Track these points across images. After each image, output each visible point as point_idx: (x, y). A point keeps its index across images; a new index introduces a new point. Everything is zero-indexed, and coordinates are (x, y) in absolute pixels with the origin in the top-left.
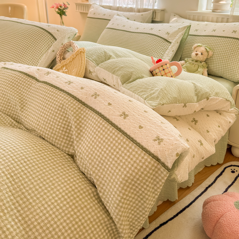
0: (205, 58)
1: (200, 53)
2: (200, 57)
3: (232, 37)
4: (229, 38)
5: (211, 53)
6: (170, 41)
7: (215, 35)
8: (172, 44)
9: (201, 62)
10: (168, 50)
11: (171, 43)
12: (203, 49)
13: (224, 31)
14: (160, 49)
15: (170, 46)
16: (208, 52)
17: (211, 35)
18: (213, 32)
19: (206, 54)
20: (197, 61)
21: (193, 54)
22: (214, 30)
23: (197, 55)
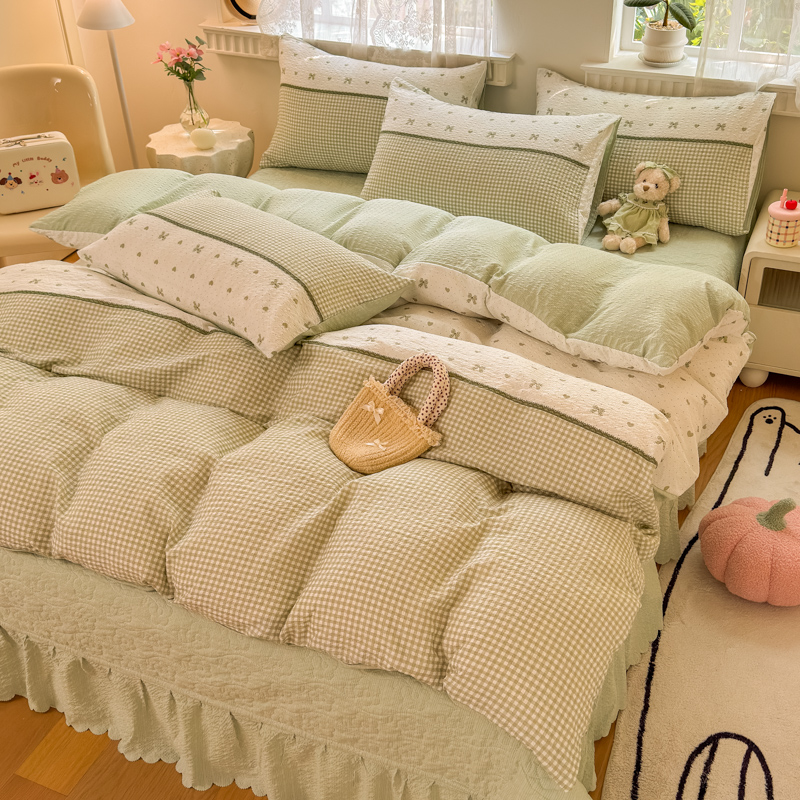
0: (664, 194)
1: (652, 186)
2: (654, 194)
3: (718, 139)
4: (713, 142)
5: (677, 183)
6: (587, 163)
7: (679, 137)
8: (591, 170)
9: (655, 204)
10: (586, 187)
11: (587, 167)
12: (658, 175)
13: (697, 126)
14: (570, 188)
15: (589, 176)
16: (669, 181)
17: (670, 136)
18: (672, 128)
19: (665, 185)
20: (645, 202)
21: (638, 187)
22: (674, 125)
23: (646, 189)
